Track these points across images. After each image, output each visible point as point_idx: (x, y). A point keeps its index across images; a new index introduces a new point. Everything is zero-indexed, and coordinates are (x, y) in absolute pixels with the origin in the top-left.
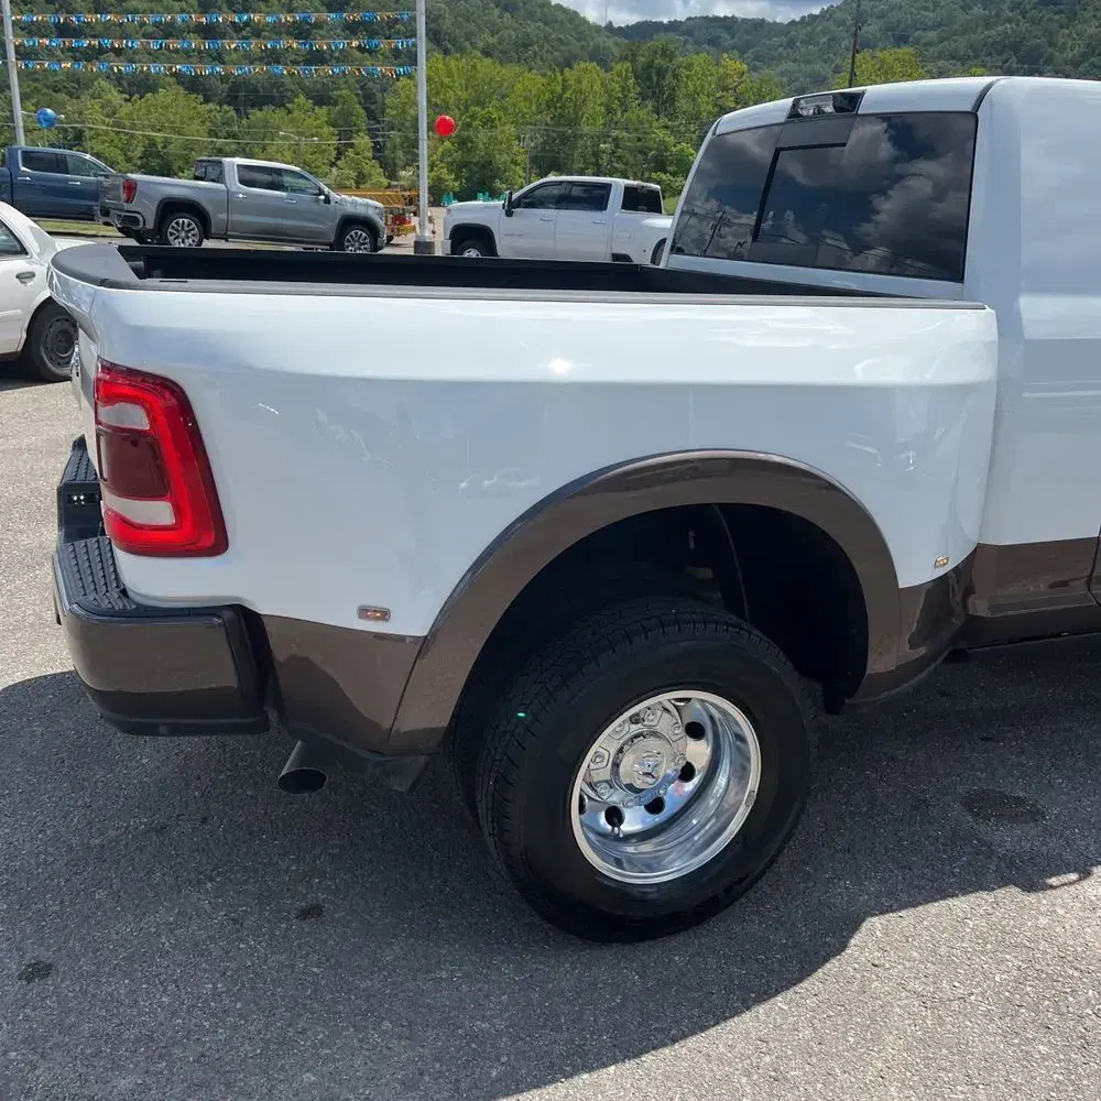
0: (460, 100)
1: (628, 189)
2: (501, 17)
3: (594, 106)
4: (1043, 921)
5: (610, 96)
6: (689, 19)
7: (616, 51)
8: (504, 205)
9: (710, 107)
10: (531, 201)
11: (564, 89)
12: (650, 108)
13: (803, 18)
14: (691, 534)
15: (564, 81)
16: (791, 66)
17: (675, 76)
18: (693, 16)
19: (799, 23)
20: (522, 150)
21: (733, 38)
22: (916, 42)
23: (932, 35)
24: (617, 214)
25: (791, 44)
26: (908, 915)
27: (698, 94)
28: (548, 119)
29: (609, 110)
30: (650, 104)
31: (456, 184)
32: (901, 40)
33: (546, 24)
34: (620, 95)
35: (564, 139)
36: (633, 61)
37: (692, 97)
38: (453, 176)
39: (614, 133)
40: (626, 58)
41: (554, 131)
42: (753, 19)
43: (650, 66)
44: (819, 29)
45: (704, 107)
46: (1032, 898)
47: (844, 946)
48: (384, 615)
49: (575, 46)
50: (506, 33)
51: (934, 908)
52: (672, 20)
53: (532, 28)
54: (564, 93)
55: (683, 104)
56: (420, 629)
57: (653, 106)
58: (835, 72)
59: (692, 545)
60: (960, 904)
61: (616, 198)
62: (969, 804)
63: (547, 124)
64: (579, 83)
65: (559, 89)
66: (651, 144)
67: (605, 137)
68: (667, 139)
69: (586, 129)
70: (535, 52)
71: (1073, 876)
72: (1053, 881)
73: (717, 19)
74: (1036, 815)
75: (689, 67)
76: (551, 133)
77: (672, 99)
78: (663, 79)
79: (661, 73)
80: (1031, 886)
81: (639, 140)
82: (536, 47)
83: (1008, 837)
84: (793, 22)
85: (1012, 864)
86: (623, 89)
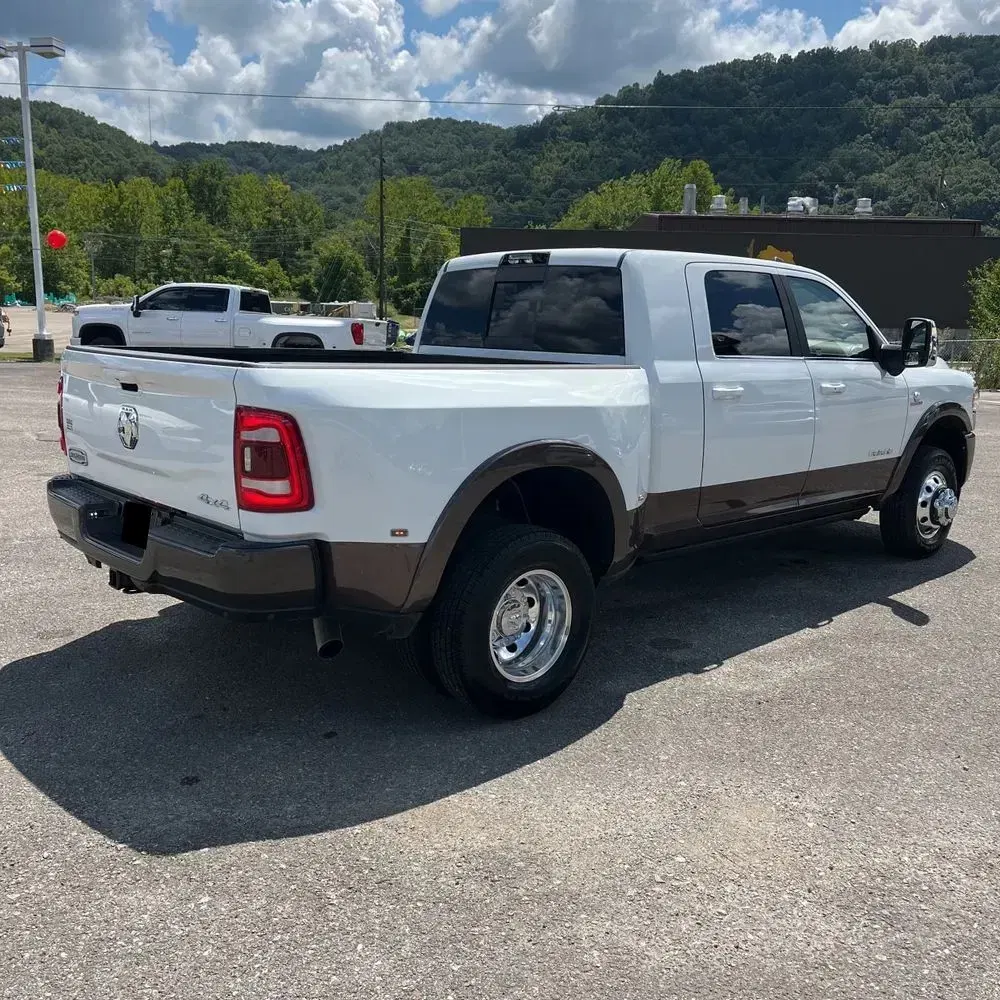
0: (14, 207)
1: (244, 294)
2: (48, 132)
3: (152, 215)
4: (708, 683)
5: (166, 208)
6: (229, 143)
7: (165, 168)
8: (132, 307)
9: (260, 220)
10: (155, 303)
11: (121, 200)
12: (204, 218)
13: (330, 147)
14: (497, 502)
15: (120, 193)
16: (323, 187)
17: (225, 192)
18: (233, 140)
19: (327, 151)
20: (84, 254)
21: (270, 161)
22: (425, 171)
23: (436, 166)
24: (237, 314)
25: (321, 168)
26: (645, 691)
27: (248, 208)
28: (107, 227)
29: (166, 220)
30: (204, 216)
31: (19, 285)
32: (413, 170)
33: (94, 140)
34: (175, 207)
35: (125, 245)
36: (186, 178)
37: (244, 209)
38: (15, 278)
39: (174, 241)
40: (178, 175)
41: (114, 238)
42: (286, 147)
43: (201, 183)
44: (344, 156)
45: (255, 219)
46: (700, 676)
47: (621, 705)
48: (405, 533)
49: (126, 163)
50: (55, 147)
51: (657, 686)
52: (214, 143)
53: (79, 143)
54: (122, 203)
55: (235, 216)
56: (424, 539)
57: (208, 217)
58: (362, 194)
59: (498, 509)
60: (669, 682)
61: (234, 301)
62: (653, 644)
63: (107, 231)
64: (136, 195)
65: (116, 200)
66: (210, 251)
67: (165, 244)
68: (225, 247)
69: (145, 237)
70: (86, 165)
71: (715, 666)
72: (707, 668)
73: (254, 144)
74: (687, 646)
75: (237, 185)
76: (110, 239)
77: (224, 213)
78: (215, 194)
79: (213, 189)
80: (697, 672)
81: (198, 246)
82: (86, 160)
83: (678, 656)
84: (321, 151)
85: (684, 664)
86: (178, 203)
